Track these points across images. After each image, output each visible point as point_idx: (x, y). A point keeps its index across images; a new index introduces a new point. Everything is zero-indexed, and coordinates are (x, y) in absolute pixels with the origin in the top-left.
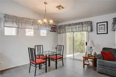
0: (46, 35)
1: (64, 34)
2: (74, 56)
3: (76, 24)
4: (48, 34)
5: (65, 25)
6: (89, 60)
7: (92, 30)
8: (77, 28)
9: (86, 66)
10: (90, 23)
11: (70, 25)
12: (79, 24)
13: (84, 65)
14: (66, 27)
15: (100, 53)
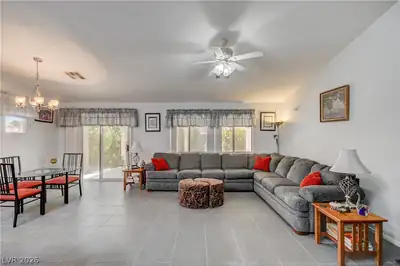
0: (21, 131)
1: (75, 129)
2: (101, 176)
3: (108, 111)
4: (28, 127)
5: (81, 110)
6: (133, 174)
7: (137, 125)
8: (110, 120)
9: (128, 186)
10: (135, 113)
11: (92, 111)
12: (114, 111)
13: (126, 184)
14: (83, 115)
15: (150, 161)
